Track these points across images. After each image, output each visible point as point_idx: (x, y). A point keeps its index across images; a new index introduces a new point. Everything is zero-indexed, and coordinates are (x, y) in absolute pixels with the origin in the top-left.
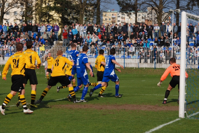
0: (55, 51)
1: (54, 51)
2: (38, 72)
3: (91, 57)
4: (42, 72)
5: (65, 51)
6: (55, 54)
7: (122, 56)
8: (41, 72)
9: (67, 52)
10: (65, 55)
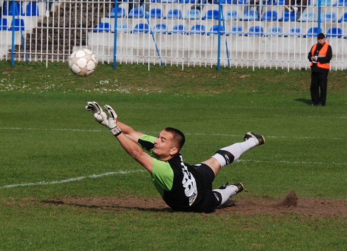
0: (73, 10)
1: (67, 9)
2: (11, 83)
3: (201, 31)
4: (27, 83)
5: (107, 11)
6: (73, 22)
7: (310, 31)
8: (22, 84)
9: (113, 14)
10: (107, 25)
